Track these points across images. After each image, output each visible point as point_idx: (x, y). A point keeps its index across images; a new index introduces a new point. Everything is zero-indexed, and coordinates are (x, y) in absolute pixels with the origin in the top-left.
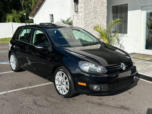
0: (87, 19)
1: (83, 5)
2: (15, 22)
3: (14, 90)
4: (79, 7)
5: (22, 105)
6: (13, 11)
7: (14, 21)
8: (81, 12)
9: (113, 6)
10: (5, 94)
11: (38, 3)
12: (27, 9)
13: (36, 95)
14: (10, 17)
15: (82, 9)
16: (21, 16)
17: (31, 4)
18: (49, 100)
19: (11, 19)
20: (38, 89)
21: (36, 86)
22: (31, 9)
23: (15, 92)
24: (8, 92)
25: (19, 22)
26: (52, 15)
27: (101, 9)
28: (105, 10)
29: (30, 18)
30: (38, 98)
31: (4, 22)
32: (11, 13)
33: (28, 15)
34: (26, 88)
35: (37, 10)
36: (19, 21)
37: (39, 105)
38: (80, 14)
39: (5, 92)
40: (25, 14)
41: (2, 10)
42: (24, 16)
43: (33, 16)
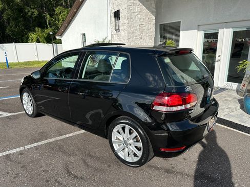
0: (131, 39)
1: (126, 22)
2: (40, 42)
3: (35, 144)
4: (120, 24)
5: (46, 176)
6: (36, 29)
7: (38, 41)
8: (124, 30)
9: (161, 25)
10: (21, 153)
11: (67, 20)
12: (54, 27)
13: (69, 155)
14: (33, 36)
15: (125, 27)
16: (46, 35)
17: (58, 21)
18: (89, 164)
19: (35, 39)
20: (70, 142)
21: (67, 136)
22: (58, 28)
23: (36, 148)
24: (27, 147)
25: (44, 43)
26: (84, 35)
27: (148, 27)
28: (153, 29)
29: (57, 38)
30: (72, 159)
31: (27, 42)
32: (34, 31)
33: (55, 34)
34: (53, 140)
35: (66, 28)
36: (45, 41)
37: (75, 176)
38: (122, 33)
39: (22, 148)
40: (51, 33)
41: (23, 28)
42: (51, 35)
43: (61, 35)
